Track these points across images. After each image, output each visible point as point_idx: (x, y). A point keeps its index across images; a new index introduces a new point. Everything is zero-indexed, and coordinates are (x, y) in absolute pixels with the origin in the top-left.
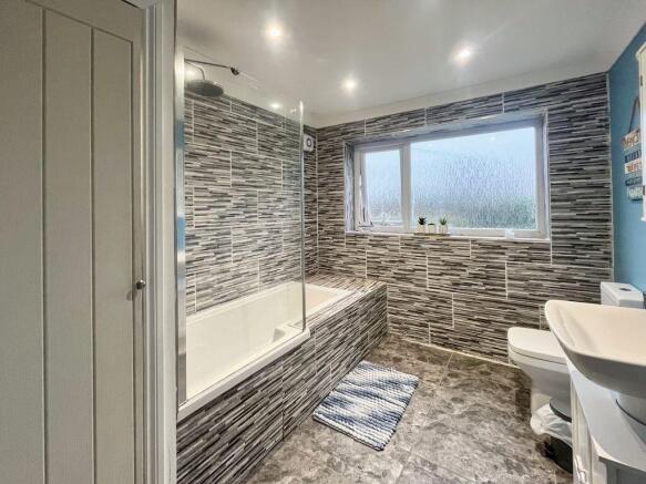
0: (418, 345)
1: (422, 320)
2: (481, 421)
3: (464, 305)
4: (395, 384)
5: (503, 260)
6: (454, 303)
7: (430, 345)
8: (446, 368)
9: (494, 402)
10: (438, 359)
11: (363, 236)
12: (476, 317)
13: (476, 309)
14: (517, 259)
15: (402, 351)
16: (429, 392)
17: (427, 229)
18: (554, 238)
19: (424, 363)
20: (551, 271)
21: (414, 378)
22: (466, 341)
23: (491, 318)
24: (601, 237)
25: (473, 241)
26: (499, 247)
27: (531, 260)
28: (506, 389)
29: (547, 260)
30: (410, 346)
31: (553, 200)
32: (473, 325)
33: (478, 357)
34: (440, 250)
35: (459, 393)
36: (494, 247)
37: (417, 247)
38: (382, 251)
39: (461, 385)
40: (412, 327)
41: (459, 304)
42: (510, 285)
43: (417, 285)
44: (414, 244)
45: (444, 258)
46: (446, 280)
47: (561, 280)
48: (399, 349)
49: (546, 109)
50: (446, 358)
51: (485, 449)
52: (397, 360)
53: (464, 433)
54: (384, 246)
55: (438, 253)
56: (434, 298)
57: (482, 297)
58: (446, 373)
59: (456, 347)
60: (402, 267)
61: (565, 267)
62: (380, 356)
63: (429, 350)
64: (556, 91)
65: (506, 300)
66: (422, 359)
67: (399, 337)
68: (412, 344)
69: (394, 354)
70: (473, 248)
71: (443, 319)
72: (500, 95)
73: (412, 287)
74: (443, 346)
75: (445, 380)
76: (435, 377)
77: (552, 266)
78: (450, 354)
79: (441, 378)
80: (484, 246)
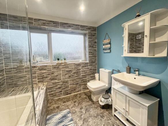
0: (60, 99)
1: (61, 90)
2: (89, 110)
3: (72, 81)
4: (65, 117)
5: (80, 67)
6: (69, 82)
7: (63, 97)
8: (72, 101)
9: (87, 103)
10: (68, 100)
11: (35, 67)
12: (75, 84)
13: (75, 81)
14: (83, 67)
15: (57, 103)
16: (74, 111)
17: (60, 62)
18: (89, 61)
19: (66, 103)
20: (88, 68)
21: (68, 110)
22: (72, 91)
23: (78, 82)
24: (95, 60)
25: (74, 64)
26: (80, 64)
27: (85, 66)
28: (86, 98)
29: (88, 66)
30: (58, 100)
31: (89, 53)
32: (74, 86)
33: (76, 93)
34: (66, 67)
35: (80, 106)
36: (79, 65)
37: (58, 68)
38: (44, 71)
39: (79, 104)
40: (57, 94)
41: (71, 81)
42: (82, 73)
43: (58, 80)
44: (57, 67)
45: (66, 70)
46: (67, 76)
47: (90, 70)
48: (55, 103)
49: (88, 32)
50: (69, 98)
51: (96, 117)
52: (58, 107)
53: (90, 117)
54: (45, 69)
55: (65, 69)
56: (64, 82)
57: (76, 78)
58: (73, 102)
59: (70, 94)
60: (53, 75)
61: (91, 67)
62: (51, 110)
63: (64, 98)
64: (89, 28)
65: (81, 77)
66: (64, 102)
67: (52, 99)
68: (58, 99)
69: (56, 106)
70: (74, 66)
71: (66, 87)
72: (79, 25)
73: (57, 81)
74: (67, 95)
75: (75, 105)
76: (72, 106)
77: (89, 67)
78: (69, 96)
79: (73, 105)
80: (76, 65)
